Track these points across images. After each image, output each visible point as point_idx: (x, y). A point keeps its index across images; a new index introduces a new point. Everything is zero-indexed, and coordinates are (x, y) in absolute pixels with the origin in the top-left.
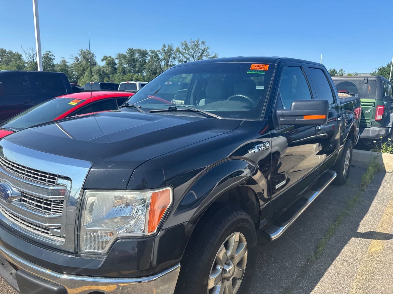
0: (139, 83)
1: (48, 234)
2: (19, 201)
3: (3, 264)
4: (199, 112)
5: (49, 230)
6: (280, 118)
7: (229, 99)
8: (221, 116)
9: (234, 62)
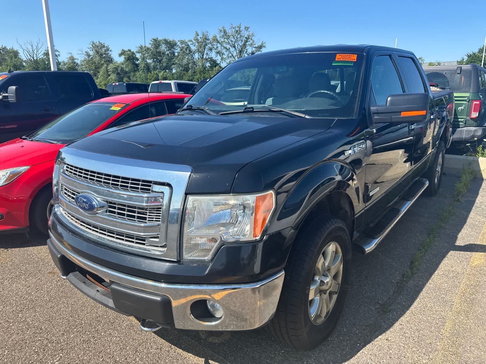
0: (175, 83)
1: (144, 244)
2: (105, 212)
3: (84, 282)
4: (281, 111)
5: (144, 241)
6: (375, 115)
7: (310, 95)
8: (309, 115)
9: (308, 53)
